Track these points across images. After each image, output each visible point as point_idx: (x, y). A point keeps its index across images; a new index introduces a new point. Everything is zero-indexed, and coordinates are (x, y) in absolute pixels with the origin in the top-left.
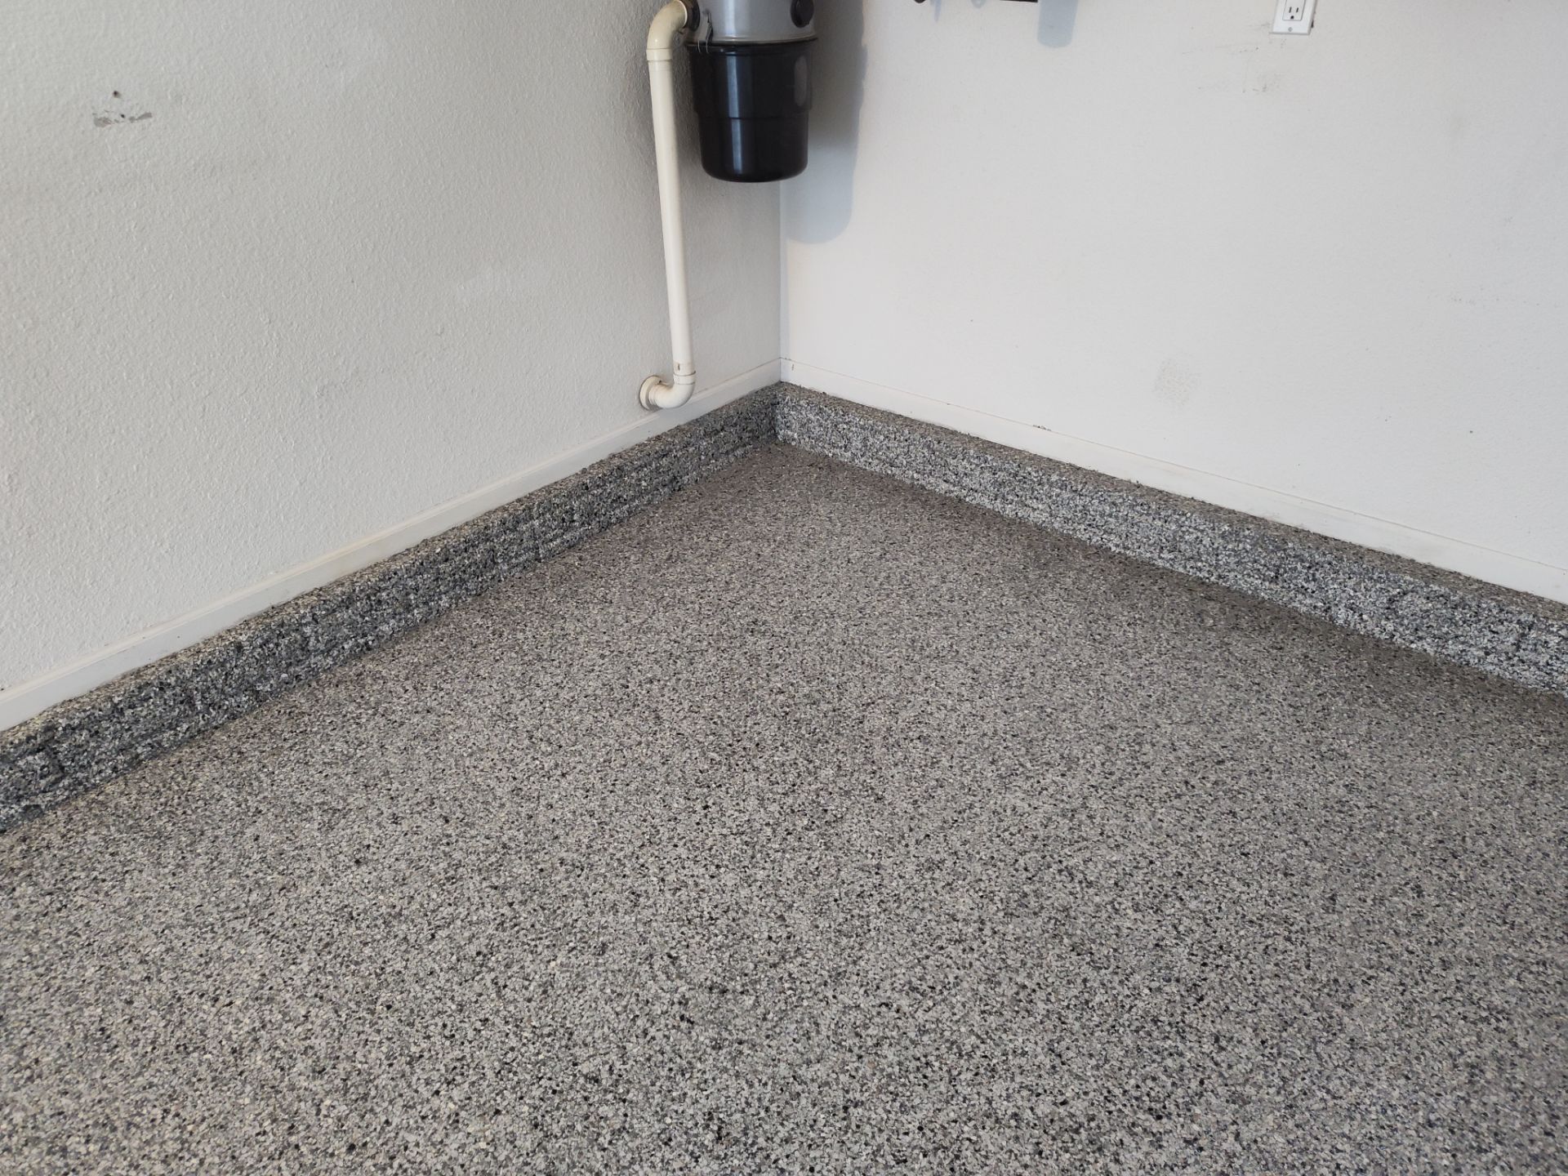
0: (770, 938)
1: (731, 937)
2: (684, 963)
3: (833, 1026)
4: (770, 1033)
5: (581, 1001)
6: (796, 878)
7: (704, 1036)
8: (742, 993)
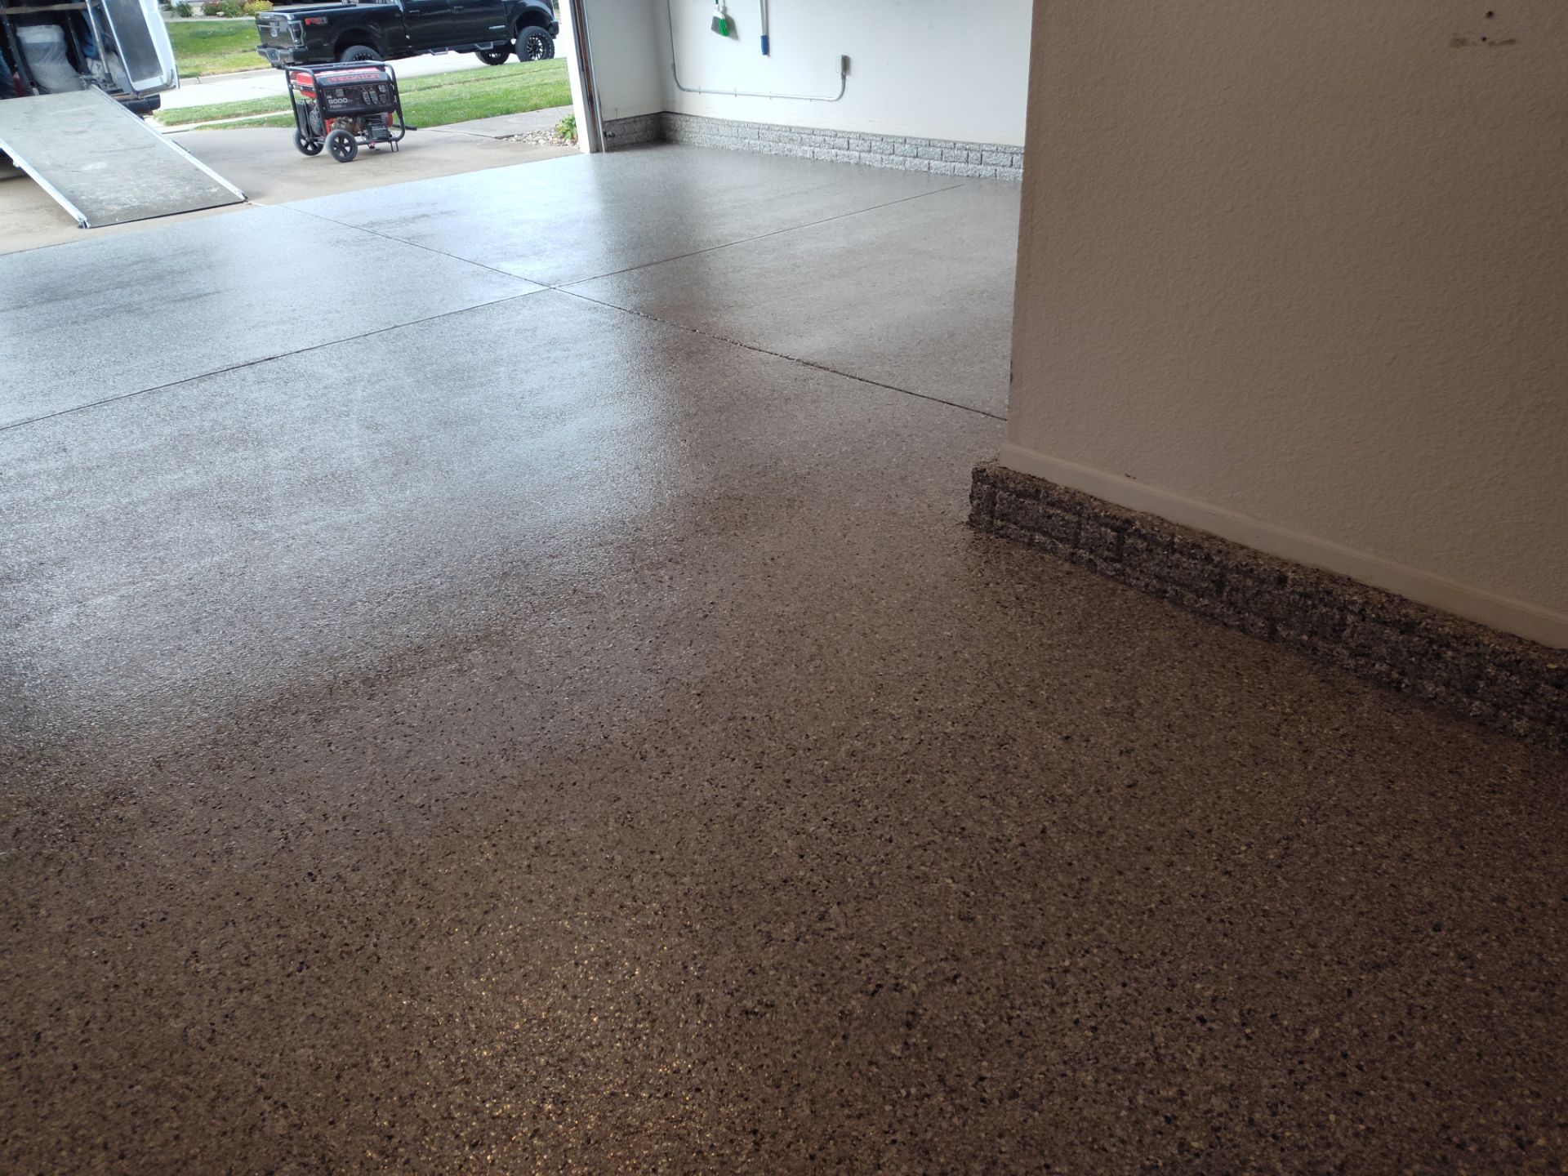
1: (984, 1037)
2: (946, 990)
8: (906, 1043)
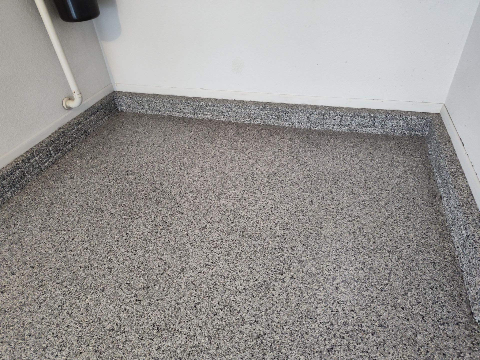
0: (159, 266)
3: (185, 285)
4: (166, 294)
5: (101, 308)
6: (162, 246)
7: (145, 303)
